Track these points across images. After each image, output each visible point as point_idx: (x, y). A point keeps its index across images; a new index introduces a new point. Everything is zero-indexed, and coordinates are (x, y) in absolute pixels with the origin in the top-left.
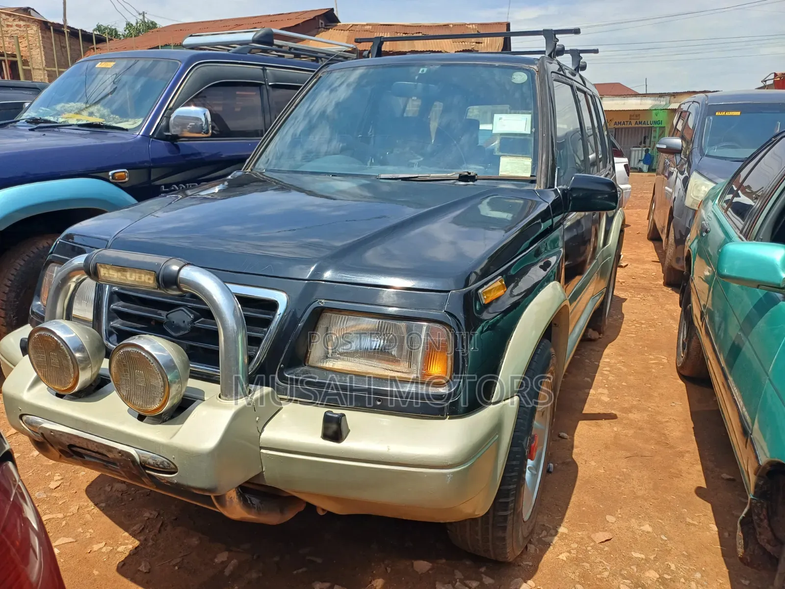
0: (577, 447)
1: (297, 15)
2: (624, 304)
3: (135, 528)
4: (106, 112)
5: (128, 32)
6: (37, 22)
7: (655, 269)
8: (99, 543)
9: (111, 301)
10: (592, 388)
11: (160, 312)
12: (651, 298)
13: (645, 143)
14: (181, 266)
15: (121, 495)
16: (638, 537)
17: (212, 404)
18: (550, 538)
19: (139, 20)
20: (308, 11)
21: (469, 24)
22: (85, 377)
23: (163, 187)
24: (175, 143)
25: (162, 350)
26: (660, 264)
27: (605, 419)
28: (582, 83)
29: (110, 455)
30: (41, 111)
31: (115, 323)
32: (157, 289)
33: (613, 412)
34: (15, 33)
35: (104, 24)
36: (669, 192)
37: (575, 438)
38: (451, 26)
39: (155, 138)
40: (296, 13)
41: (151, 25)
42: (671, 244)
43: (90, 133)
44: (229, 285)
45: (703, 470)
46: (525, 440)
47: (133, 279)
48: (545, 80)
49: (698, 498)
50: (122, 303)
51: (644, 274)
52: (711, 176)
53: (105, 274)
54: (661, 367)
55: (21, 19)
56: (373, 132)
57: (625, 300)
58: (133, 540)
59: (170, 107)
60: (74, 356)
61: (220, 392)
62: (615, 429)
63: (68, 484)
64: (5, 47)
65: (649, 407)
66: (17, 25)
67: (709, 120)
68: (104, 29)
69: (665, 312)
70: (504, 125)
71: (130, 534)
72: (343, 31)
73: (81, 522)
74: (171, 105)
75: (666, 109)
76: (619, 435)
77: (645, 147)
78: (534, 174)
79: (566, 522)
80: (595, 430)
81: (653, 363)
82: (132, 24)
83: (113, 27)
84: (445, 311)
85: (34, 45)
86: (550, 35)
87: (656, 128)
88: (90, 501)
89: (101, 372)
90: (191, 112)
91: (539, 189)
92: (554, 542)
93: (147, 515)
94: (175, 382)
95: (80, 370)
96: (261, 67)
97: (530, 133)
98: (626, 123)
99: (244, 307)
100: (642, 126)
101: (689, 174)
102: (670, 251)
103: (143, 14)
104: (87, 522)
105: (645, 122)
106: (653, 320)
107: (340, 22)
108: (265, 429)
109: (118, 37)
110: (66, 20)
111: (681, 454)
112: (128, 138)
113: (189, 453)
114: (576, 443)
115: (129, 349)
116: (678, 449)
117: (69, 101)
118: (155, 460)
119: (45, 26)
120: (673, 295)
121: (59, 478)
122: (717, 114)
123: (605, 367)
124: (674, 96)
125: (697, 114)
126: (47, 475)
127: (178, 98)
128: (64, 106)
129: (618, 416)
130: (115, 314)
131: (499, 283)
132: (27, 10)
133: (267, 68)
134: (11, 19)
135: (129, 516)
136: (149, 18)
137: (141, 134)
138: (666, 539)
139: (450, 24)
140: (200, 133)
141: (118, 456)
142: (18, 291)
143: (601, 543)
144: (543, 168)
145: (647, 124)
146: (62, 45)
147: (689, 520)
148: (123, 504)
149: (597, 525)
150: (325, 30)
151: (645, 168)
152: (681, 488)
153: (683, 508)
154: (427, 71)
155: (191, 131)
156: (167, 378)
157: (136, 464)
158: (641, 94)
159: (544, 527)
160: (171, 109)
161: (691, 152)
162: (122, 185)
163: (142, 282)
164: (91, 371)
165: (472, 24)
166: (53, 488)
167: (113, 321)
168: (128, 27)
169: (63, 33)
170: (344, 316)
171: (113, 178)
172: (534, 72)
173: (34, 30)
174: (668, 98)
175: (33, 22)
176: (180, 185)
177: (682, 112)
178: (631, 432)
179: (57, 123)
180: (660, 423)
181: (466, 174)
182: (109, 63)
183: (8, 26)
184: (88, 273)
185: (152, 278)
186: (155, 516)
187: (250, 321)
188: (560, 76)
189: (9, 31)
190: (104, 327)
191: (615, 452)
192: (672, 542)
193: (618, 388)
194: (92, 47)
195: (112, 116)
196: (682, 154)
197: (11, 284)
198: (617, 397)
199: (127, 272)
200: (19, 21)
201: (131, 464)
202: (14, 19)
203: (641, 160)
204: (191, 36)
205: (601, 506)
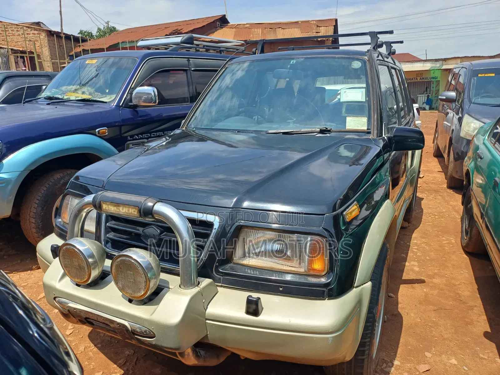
0: (401, 303)
1: (203, 20)
2: (422, 202)
3: (120, 362)
4: (92, 90)
5: (99, 33)
6: (45, 31)
7: (440, 177)
8: (99, 372)
9: (107, 221)
10: (407, 261)
11: (138, 228)
12: (439, 197)
13: (426, 91)
14: (155, 203)
15: (111, 339)
16: (448, 368)
17: (176, 293)
18: (389, 369)
19: (105, 27)
20: (210, 17)
21: (311, 21)
22: (95, 273)
23: (129, 137)
24: (135, 110)
25: (144, 258)
26: (443, 173)
27: (417, 283)
28: (394, 63)
29: (112, 325)
30: (53, 91)
31: (109, 235)
32: (139, 218)
33: (422, 278)
34: (32, 38)
35: (84, 29)
36: (449, 126)
37: (399, 297)
38: (300, 22)
39: (123, 107)
40: (202, 18)
41: (112, 29)
42: (452, 162)
43: (84, 106)
44: (182, 212)
45: (487, 319)
46: (375, 309)
47: (124, 211)
48: (373, 66)
49: (486, 339)
50: (113, 222)
51: (433, 181)
52: (478, 117)
53: (106, 208)
54: (451, 245)
55: (35, 30)
56: (258, 98)
57: (423, 199)
58: (120, 370)
59: (132, 87)
60: (88, 261)
61: (180, 283)
62: (425, 290)
63: (77, 331)
64: (26, 47)
65: (446, 274)
66: (33, 34)
67: (474, 79)
68: (84, 32)
69: (450, 207)
70: (348, 96)
71: (118, 366)
72: (231, 29)
73: (87, 357)
74: (133, 86)
75: (440, 69)
76: (428, 294)
77: (427, 94)
78: (369, 128)
79: (399, 357)
80: (411, 291)
81: (445, 243)
82: (101, 29)
83: (90, 31)
84: (322, 228)
85: (43, 45)
86: (374, 35)
87: (433, 81)
88: (91, 343)
89: (104, 268)
90: (146, 90)
91: (373, 137)
92: (392, 371)
93: (127, 352)
94: (153, 279)
95: (91, 270)
96: (187, 59)
97: (365, 101)
98: (414, 79)
99: (193, 225)
100: (424, 80)
101: (462, 116)
102: (451, 166)
103: (107, 23)
104: (90, 357)
105: (426, 78)
106: (443, 212)
107: (229, 23)
108: (208, 307)
109: (93, 37)
110: (62, 29)
111: (471, 308)
112: (106, 108)
113: (163, 326)
114: (400, 300)
115: (124, 258)
116: (469, 304)
117: (69, 84)
118: (141, 330)
119: (50, 33)
120: (454, 195)
121: (72, 327)
122: (479, 75)
123: (414, 247)
124: (445, 60)
125: (465, 75)
126: (64, 325)
127: (136, 81)
128: (67, 88)
129: (426, 281)
130: (109, 230)
131: (355, 207)
132: (38, 24)
133: (190, 59)
134: (29, 30)
135: (116, 353)
136: (111, 25)
137: (115, 105)
138: (467, 369)
139: (299, 21)
140: (151, 103)
141: (117, 326)
142: (43, 206)
143: (423, 372)
144: (375, 123)
145: (428, 79)
146: (60, 44)
147: (481, 355)
148: (111, 345)
149: (419, 359)
150: (221, 28)
151: (427, 107)
152: (474, 332)
153: (477, 347)
154: (296, 62)
155: (144, 102)
156: (148, 276)
157: (129, 332)
158: (423, 60)
159: (384, 361)
160: (133, 88)
161: (463, 101)
162: (105, 138)
163: (130, 213)
164: (98, 270)
165: (313, 21)
166: (68, 334)
167: (108, 234)
168: (99, 30)
169: (61, 37)
170: (256, 231)
171: (98, 133)
172: (365, 61)
173: (43, 35)
174: (441, 62)
175: (42, 31)
176: (139, 135)
177: (454, 74)
178: (436, 292)
179: (63, 99)
180: (455, 286)
181: (325, 129)
182: (94, 60)
183: (27, 34)
184: (95, 207)
185: (136, 211)
186: (132, 353)
187: (197, 235)
188: (381, 61)
189: (28, 37)
190: (103, 238)
191: (426, 307)
192: (471, 371)
193: (423, 261)
194: (78, 45)
195: (96, 93)
196: (456, 102)
197: (38, 202)
198: (424, 268)
199: (120, 207)
200: (34, 30)
201: (125, 332)
202: (31, 30)
203: (424, 103)
204: (142, 40)
205: (421, 346)
